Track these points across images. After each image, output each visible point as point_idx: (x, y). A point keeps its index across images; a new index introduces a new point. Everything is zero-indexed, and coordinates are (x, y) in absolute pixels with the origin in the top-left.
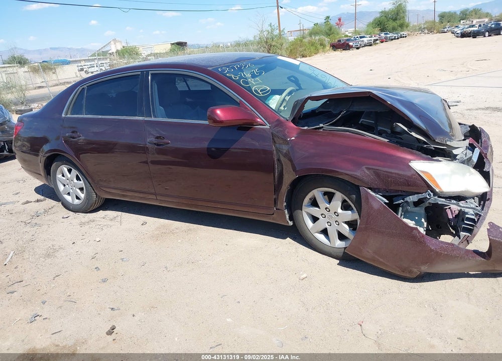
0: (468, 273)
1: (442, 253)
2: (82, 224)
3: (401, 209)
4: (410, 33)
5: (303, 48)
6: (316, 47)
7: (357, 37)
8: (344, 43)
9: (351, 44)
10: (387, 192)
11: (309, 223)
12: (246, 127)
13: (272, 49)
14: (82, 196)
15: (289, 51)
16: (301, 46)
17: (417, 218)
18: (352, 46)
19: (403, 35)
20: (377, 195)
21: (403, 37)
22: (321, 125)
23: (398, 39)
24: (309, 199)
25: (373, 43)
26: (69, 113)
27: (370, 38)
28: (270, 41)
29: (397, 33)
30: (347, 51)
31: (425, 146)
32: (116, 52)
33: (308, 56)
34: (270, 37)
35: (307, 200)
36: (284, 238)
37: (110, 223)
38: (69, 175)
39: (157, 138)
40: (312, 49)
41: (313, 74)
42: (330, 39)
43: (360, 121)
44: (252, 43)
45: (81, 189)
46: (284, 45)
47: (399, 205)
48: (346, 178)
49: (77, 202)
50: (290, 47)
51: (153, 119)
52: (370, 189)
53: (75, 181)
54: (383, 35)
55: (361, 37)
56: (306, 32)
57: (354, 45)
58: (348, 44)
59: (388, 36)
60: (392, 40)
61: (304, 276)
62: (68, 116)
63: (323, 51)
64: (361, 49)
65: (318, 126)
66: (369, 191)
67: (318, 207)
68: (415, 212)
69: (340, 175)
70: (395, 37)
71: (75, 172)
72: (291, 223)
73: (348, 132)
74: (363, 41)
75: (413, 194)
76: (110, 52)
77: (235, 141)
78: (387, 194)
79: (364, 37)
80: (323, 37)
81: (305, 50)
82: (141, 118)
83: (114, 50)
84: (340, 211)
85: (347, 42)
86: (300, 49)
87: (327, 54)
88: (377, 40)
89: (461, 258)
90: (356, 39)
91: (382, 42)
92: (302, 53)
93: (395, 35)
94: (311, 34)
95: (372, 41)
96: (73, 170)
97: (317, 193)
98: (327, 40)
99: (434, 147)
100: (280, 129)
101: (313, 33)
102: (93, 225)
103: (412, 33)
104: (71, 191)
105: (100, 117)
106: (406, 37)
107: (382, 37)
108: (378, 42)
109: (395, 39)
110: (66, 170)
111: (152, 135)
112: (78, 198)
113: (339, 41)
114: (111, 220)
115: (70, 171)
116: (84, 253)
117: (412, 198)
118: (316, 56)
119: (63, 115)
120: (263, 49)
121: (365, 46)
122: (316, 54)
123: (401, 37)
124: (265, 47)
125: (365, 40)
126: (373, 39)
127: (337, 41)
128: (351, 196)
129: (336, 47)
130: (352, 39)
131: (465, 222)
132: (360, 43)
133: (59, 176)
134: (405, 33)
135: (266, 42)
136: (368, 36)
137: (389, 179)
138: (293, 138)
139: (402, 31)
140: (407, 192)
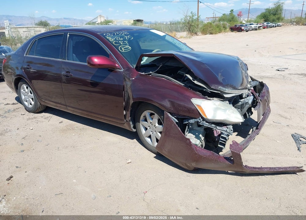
0: (227, 171)
1: (202, 156)
2: (29, 119)
3: (187, 127)
4: (284, 24)
5: (212, 29)
6: (220, 29)
7: (248, 24)
8: (239, 27)
9: (243, 28)
10: (179, 116)
11: (143, 131)
12: (111, 69)
13: (191, 28)
14: (33, 103)
15: (202, 29)
16: (210, 27)
17: (197, 134)
18: (244, 29)
19: (279, 25)
20: (173, 117)
21: (279, 26)
22: (151, 72)
23: (275, 27)
24: (143, 117)
25: (258, 28)
26: (28, 54)
27: (257, 25)
28: (190, 22)
29: (275, 23)
30: (240, 32)
31: (204, 90)
32: (100, 23)
33: (214, 34)
34: (191, 20)
35: (142, 117)
36: (133, 139)
37: (44, 120)
38: (27, 90)
39: (67, 72)
40: (217, 29)
41: (173, 43)
42: (230, 24)
43: (178, 72)
44: (179, 23)
45: (32, 99)
46: (199, 26)
47: (186, 125)
48: (157, 105)
49: (30, 106)
50: (203, 27)
51: (67, 61)
52: (169, 113)
53: (30, 94)
54: (265, 24)
55: (250, 24)
56: (217, 19)
57: (245, 29)
58: (241, 28)
59: (269, 25)
60: (271, 27)
61: (129, 161)
62: (27, 56)
63: (224, 31)
64: (249, 32)
65: (149, 73)
66: (169, 114)
67: (147, 121)
68: (196, 130)
69: (155, 103)
70: (274, 25)
71: (29, 89)
72: (134, 130)
73: (164, 78)
74: (251, 27)
75: (192, 118)
76: (97, 22)
77: (105, 78)
78: (179, 117)
79: (252, 24)
80: (226, 22)
81: (213, 30)
82: (61, 60)
83: (99, 22)
84: (157, 125)
85: (241, 27)
86: (209, 29)
87: (226, 33)
88: (261, 27)
89: (216, 161)
90: (246, 25)
91: (264, 28)
92: (211, 31)
93: (273, 25)
94: (220, 20)
95: (257, 28)
96: (28, 87)
97: (146, 113)
98: (228, 25)
99: (210, 91)
100: (128, 72)
101: (221, 19)
102: (34, 120)
103: (286, 24)
104: (28, 100)
105: (42, 57)
106: (281, 26)
107: (264, 25)
108: (261, 28)
109: (273, 27)
110: (25, 87)
111: (65, 70)
112: (31, 104)
113: (236, 26)
114: (45, 118)
115: (27, 88)
116: (21, 135)
117: (192, 121)
118: (219, 34)
119: (25, 55)
120: (186, 27)
121: (252, 30)
122: (219, 33)
123: (278, 26)
124: (187, 26)
125: (253, 26)
126: (258, 26)
127: (234, 25)
128: (161, 116)
129: (233, 29)
130: (244, 25)
131: (221, 139)
132: (249, 28)
133: (22, 90)
134: (280, 24)
135: (188, 23)
136: (255, 24)
137: (180, 108)
138: (134, 79)
139: (278, 22)
140: (190, 117)
